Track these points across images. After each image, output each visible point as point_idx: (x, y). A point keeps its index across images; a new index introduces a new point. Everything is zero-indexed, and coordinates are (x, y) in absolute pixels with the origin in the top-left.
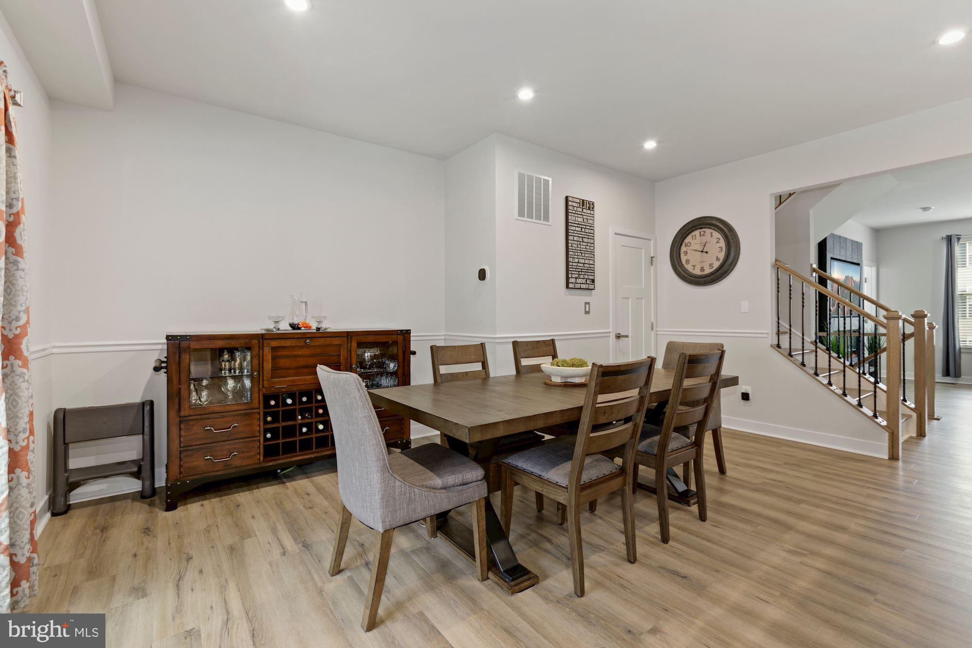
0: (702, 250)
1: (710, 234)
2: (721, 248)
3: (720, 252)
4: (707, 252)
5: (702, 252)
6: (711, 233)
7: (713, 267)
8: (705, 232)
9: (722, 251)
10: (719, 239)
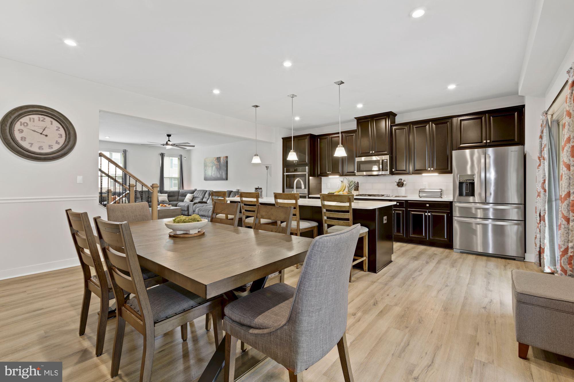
0: (41, 133)
1: (50, 122)
2: (61, 135)
3: (59, 138)
4: (46, 136)
5: (41, 134)
6: (52, 122)
7: (52, 148)
8: (45, 119)
9: (61, 137)
10: (59, 128)
